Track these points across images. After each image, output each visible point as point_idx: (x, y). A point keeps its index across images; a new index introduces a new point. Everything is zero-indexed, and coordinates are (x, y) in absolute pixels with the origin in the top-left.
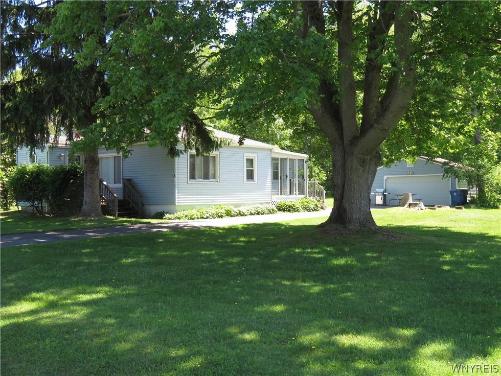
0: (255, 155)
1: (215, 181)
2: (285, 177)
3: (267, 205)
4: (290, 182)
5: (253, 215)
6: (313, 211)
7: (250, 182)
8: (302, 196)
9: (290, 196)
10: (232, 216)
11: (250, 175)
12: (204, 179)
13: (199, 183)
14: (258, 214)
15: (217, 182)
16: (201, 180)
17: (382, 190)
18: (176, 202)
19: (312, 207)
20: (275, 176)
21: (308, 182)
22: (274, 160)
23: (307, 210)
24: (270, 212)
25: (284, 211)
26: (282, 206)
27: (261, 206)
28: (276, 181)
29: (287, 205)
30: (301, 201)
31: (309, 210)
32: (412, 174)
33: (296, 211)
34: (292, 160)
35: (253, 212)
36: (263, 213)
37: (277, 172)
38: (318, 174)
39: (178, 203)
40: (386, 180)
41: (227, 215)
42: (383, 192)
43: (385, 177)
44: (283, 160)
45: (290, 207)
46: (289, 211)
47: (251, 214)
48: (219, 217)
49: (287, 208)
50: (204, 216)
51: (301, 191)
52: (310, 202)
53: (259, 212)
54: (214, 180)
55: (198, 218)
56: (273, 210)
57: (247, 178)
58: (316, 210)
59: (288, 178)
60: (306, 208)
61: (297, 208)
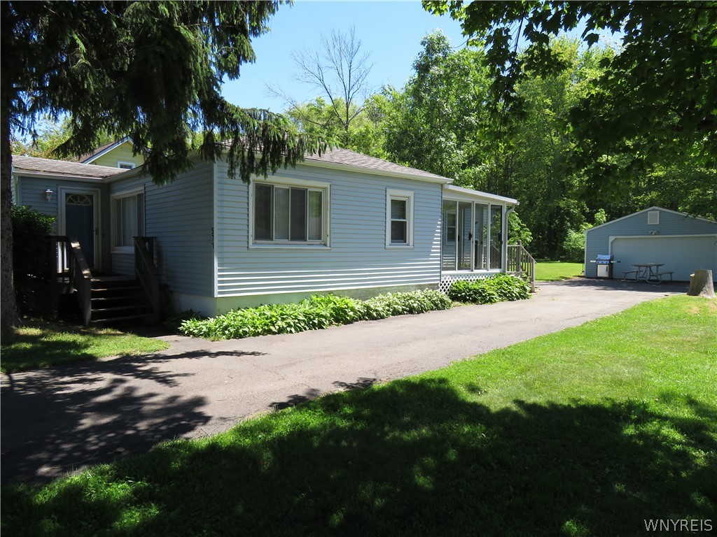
0: (410, 194)
1: (321, 244)
2: (467, 237)
3: (430, 292)
4: (476, 246)
5: (400, 314)
6: (518, 299)
7: (400, 246)
8: (497, 271)
9: (476, 271)
10: (347, 322)
11: (399, 233)
12: (293, 239)
13: (280, 247)
14: (411, 311)
15: (325, 245)
16: (286, 241)
17: (608, 257)
18: (216, 290)
19: (516, 290)
20: (449, 235)
21: (507, 246)
22: (447, 205)
23: (508, 298)
24: (436, 305)
25: (465, 301)
26: (460, 291)
27: (419, 294)
28: (451, 243)
29: (470, 290)
30: (496, 281)
31: (511, 299)
32: (655, 234)
33: (487, 302)
34: (480, 208)
35: (400, 308)
36: (421, 310)
37: (454, 230)
38: (518, 232)
39: (220, 293)
40: (612, 243)
41: (337, 320)
42: (610, 260)
43: (612, 239)
44: (465, 207)
45: (475, 293)
46: (474, 301)
47: (396, 313)
48: (314, 326)
49: (470, 296)
50: (272, 328)
51: (496, 261)
52: (512, 283)
53: (414, 308)
54: (318, 242)
55: (256, 334)
56: (442, 301)
57: (393, 238)
58: (524, 298)
59: (474, 239)
60: (505, 294)
61: (489, 294)
